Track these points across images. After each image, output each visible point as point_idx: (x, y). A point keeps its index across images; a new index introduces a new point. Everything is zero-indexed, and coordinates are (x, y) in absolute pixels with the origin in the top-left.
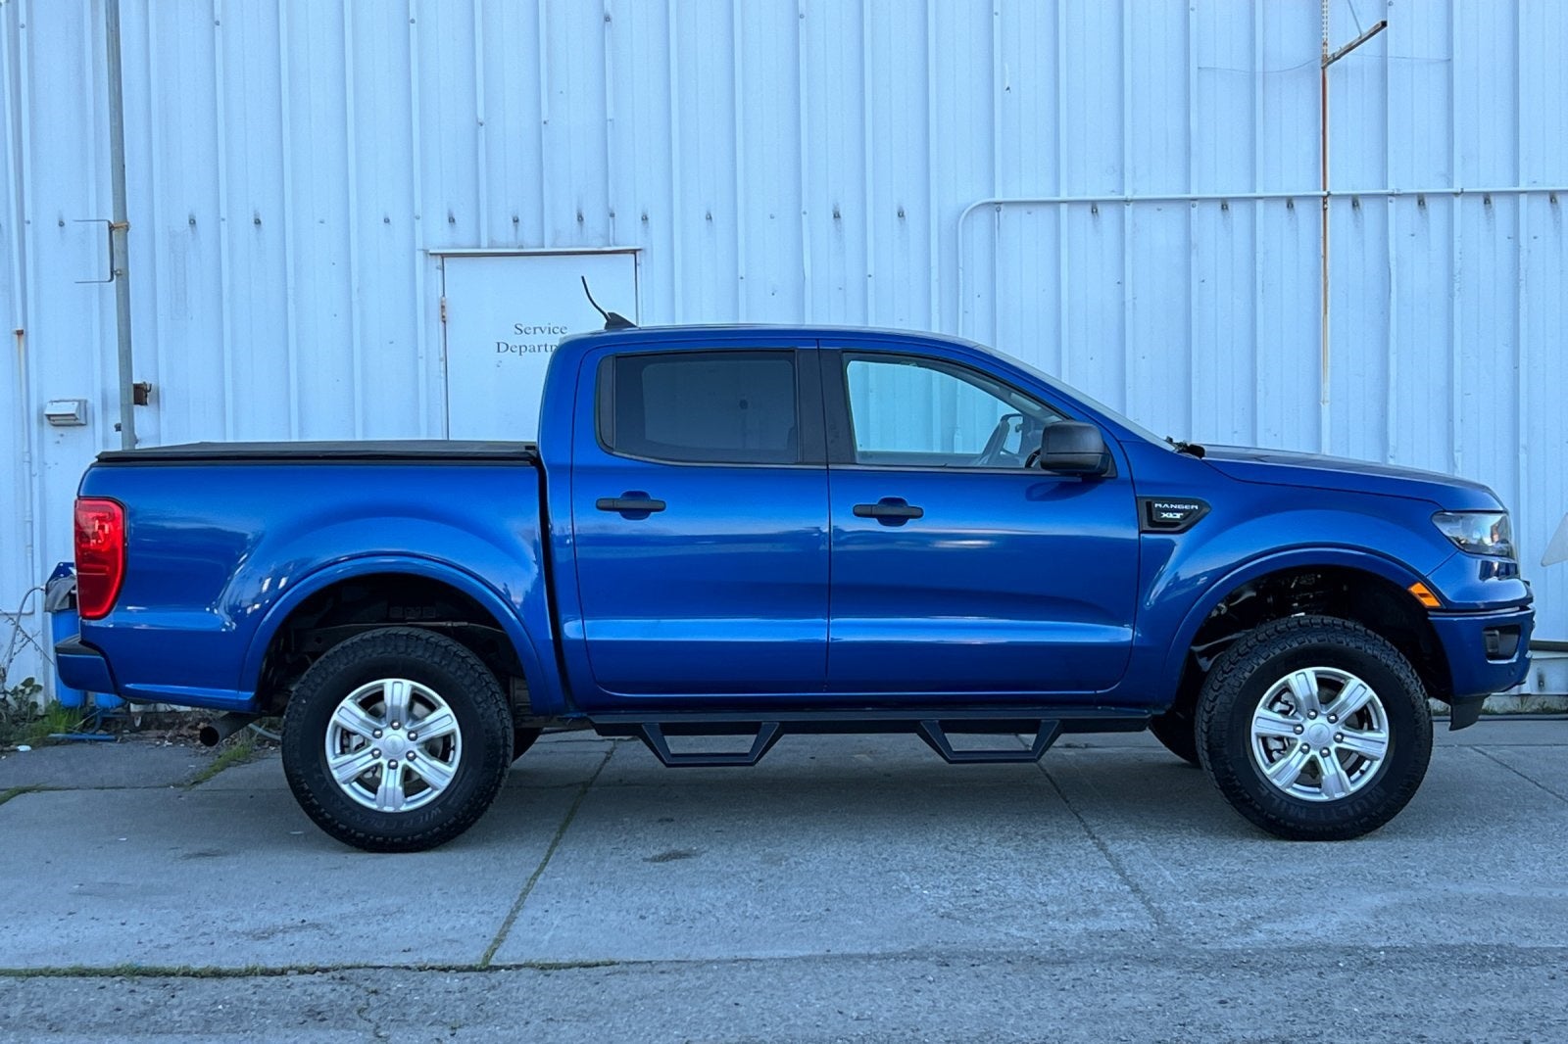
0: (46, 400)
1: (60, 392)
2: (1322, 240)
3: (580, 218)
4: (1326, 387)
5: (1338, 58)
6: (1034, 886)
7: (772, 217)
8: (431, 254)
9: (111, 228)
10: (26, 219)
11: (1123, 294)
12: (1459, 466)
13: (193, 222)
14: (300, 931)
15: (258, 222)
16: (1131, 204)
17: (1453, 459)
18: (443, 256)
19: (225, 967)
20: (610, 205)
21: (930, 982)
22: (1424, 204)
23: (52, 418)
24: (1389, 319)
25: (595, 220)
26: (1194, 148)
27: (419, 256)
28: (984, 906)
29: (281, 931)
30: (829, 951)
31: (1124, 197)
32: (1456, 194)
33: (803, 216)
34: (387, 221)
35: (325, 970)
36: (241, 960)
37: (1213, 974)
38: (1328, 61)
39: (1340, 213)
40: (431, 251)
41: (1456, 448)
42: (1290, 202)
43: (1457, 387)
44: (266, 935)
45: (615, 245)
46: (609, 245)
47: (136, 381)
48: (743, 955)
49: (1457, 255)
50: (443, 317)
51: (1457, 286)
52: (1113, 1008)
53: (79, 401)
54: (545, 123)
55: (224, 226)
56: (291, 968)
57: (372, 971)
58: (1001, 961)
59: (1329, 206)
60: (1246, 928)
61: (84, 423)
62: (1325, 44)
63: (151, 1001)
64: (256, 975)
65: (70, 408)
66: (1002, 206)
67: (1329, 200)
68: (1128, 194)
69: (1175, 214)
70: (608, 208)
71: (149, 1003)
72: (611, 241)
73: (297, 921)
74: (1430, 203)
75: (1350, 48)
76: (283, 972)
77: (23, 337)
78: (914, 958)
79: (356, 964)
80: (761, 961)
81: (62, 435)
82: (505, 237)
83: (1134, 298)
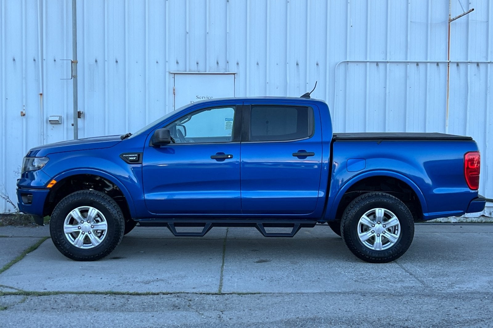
0: (48, 116)
1: (53, 113)
2: (447, 76)
3: (218, 63)
4: (447, 122)
5: (455, 20)
6: (379, 273)
7: (277, 64)
8: (171, 73)
9: (72, 62)
10: (44, 58)
11: (386, 90)
12: (488, 147)
13: (96, 61)
14: (158, 282)
15: (117, 62)
16: (389, 63)
17: (486, 145)
18: (174, 74)
19: (140, 292)
20: (227, 59)
21: (362, 301)
22: (479, 65)
23: (51, 121)
24: (467, 101)
25: (222, 64)
26: (409, 46)
27: (167, 74)
28: (366, 278)
29: (152, 281)
30: (325, 291)
31: (387, 61)
32: (489, 63)
33: (287, 64)
34: (157, 62)
35: (171, 294)
36: (144, 290)
37: (448, 300)
38: (451, 21)
39: (453, 67)
40: (171, 72)
41: (487, 141)
42: (438, 64)
43: (488, 123)
44: (148, 282)
45: (228, 72)
46: (227, 72)
47: (78, 111)
48: (299, 291)
49: (488, 82)
50: (174, 93)
51: (488, 91)
52: (423, 309)
53: (59, 116)
54: (207, 33)
55: (106, 63)
56: (160, 293)
57: (186, 294)
58: (381, 295)
59: (449, 65)
60: (451, 286)
61: (60, 123)
62: (450, 15)
63: (123, 302)
64: (150, 295)
65: (57, 119)
66: (349, 63)
67: (450, 63)
68: (388, 60)
69: (402, 66)
70: (226, 60)
71: (122, 302)
72: (227, 71)
73: (155, 278)
74: (480, 65)
75: (460, 17)
76: (158, 294)
77: (42, 96)
78: (353, 294)
79: (181, 292)
80: (306, 293)
81: (53, 127)
82: (194, 68)
83: (389, 92)
